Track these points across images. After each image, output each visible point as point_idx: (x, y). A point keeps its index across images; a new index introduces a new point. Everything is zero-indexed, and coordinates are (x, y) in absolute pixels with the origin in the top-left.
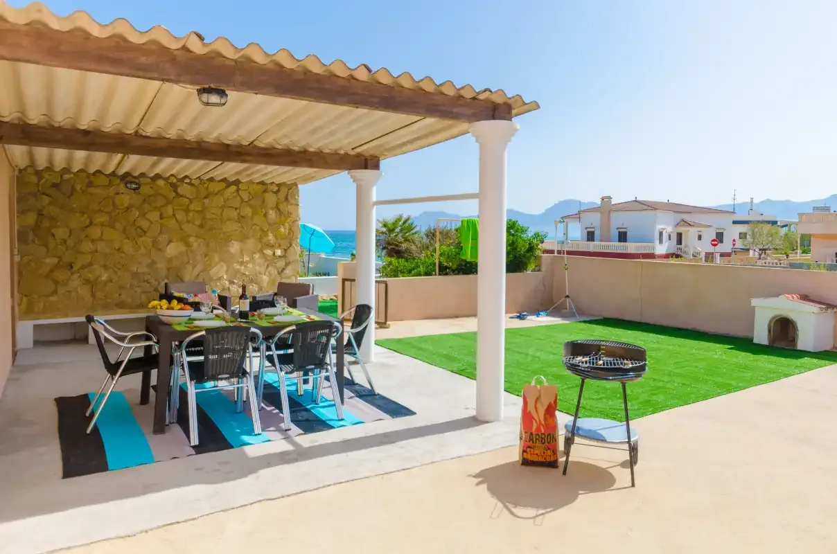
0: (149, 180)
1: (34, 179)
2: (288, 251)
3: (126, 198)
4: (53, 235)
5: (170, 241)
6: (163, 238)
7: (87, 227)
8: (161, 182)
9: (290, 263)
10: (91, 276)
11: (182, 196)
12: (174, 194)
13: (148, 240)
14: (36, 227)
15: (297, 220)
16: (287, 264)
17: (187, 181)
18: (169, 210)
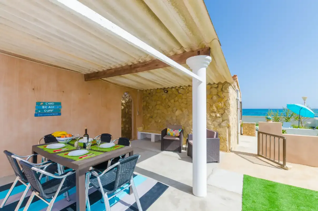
0: (170, 89)
1: (145, 92)
2: (223, 115)
3: (165, 96)
4: (149, 108)
5: (177, 110)
6: (175, 109)
7: (156, 105)
8: (173, 89)
9: (224, 120)
10: (157, 121)
11: (180, 93)
12: (178, 93)
13: (170, 109)
14: (146, 106)
15: (228, 100)
16: (223, 121)
17: (181, 87)
18: (176, 99)
